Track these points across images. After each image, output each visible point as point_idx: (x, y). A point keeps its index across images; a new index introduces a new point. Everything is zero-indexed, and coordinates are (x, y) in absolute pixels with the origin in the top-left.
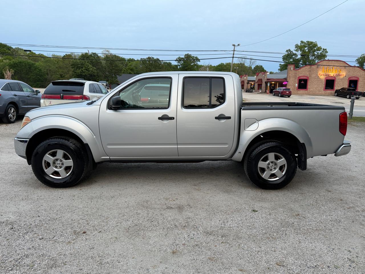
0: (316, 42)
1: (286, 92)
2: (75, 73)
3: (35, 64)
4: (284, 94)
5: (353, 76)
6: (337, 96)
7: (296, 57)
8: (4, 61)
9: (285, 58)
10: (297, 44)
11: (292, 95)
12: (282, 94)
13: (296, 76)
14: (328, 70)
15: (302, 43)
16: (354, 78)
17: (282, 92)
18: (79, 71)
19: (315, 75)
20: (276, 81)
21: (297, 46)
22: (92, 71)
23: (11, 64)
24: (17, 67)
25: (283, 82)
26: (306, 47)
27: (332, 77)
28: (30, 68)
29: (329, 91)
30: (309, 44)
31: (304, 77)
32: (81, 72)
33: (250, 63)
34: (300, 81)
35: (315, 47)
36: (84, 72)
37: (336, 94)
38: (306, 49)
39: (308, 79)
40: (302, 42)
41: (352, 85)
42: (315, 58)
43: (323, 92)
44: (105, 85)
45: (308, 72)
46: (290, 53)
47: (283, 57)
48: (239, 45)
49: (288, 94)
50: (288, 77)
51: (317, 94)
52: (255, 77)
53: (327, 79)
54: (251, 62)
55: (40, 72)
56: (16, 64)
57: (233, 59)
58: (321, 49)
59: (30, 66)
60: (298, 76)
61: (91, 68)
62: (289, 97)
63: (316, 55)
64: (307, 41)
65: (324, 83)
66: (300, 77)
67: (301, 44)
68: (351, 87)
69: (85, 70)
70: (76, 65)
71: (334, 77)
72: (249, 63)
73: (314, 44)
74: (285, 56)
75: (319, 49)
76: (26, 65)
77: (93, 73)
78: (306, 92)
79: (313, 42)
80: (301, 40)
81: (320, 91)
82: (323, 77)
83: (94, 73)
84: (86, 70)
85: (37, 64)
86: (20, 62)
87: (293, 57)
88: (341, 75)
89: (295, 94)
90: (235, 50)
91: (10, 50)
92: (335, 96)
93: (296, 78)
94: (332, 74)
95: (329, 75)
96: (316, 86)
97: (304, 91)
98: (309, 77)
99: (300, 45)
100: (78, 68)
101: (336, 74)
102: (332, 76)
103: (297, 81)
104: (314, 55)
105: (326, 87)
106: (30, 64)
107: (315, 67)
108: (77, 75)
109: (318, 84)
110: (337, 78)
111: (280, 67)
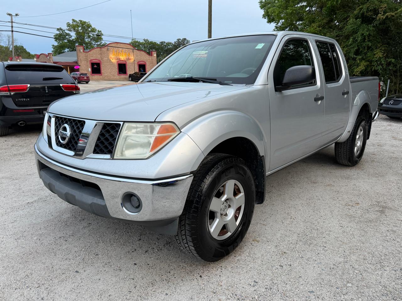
0: (89, 22)
1: (84, 77)
4: (82, 80)
5: (141, 60)
6: (132, 80)
7: (70, 37)
9: (58, 38)
10: (69, 23)
11: (90, 81)
12: (79, 80)
13: (87, 59)
14: (118, 53)
15: (74, 22)
16: (142, 62)
17: (79, 78)
19: (107, 58)
20: (66, 65)
21: (68, 25)
25: (75, 66)
26: (79, 27)
27: (123, 61)
29: (123, 76)
30: (82, 24)
31: (96, 61)
33: (9, 42)
34: (93, 64)
35: (89, 28)
37: (130, 78)
38: (80, 28)
39: (101, 62)
40: (74, 20)
41: (141, 69)
42: (91, 39)
43: (117, 77)
45: (99, 55)
46: (61, 32)
47: (54, 36)
48: (17, 15)
49: (85, 79)
50: (79, 60)
51: (112, 79)
52: (35, 59)
53: (119, 63)
54: (9, 40)
57: (12, 34)
58: (96, 30)
60: (89, 60)
62: (87, 83)
63: (92, 36)
64: (80, 20)
65: (117, 68)
66: (92, 60)
67: (72, 22)
68: (141, 71)
71: (125, 61)
72: (7, 42)
73: (88, 25)
74: (56, 35)
75: (93, 30)
78: (101, 77)
79: (86, 21)
80: (72, 19)
81: (114, 76)
82: (114, 61)
87: (67, 37)
88: (130, 59)
89: (93, 80)
90: (13, 21)
92: (129, 80)
93: (88, 62)
94: (123, 58)
95: (120, 59)
96: (109, 71)
97: (99, 76)
98: (101, 61)
99: (71, 24)
101: (126, 58)
102: (123, 59)
103: (89, 65)
104: (89, 37)
105: (119, 71)
107: (105, 50)
109: (111, 69)
110: (128, 62)
111: (54, 48)
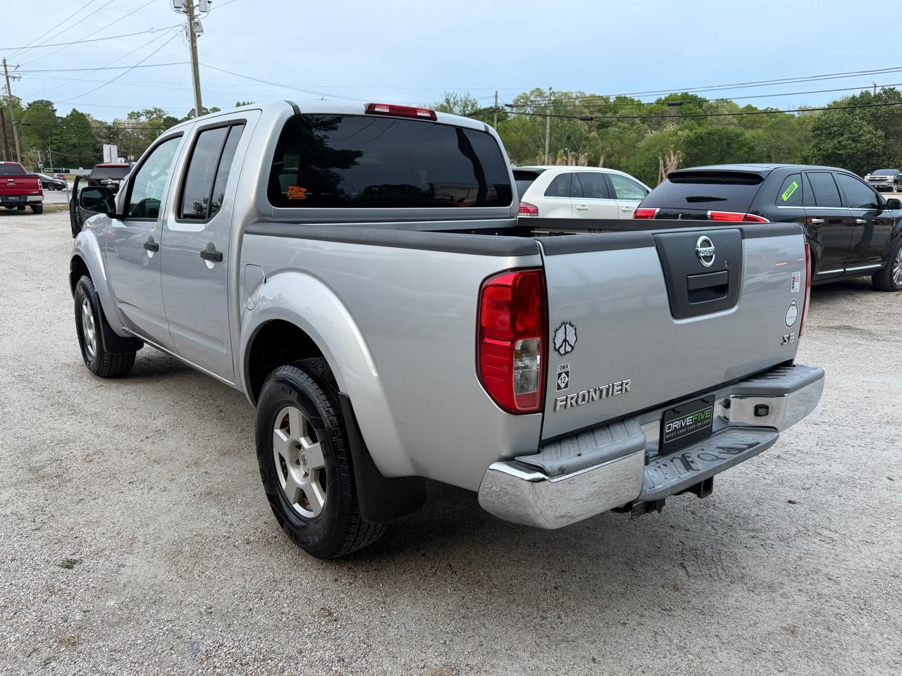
2: (820, 150)
3: (743, 134)
8: (680, 133)
18: (831, 145)
22: (868, 143)
23: (689, 139)
24: (700, 145)
28: (729, 145)
32: (836, 148)
36: (845, 147)
44: (890, 181)
55: (751, 153)
56: (701, 138)
59: (731, 140)
61: (870, 132)
69: (850, 141)
70: (826, 129)
76: (720, 140)
77: (872, 147)
83: (874, 147)
84: (854, 140)
85: (749, 134)
86: (710, 134)
91: (701, 106)
100: (831, 136)
106: (730, 136)
108: (823, 155)
